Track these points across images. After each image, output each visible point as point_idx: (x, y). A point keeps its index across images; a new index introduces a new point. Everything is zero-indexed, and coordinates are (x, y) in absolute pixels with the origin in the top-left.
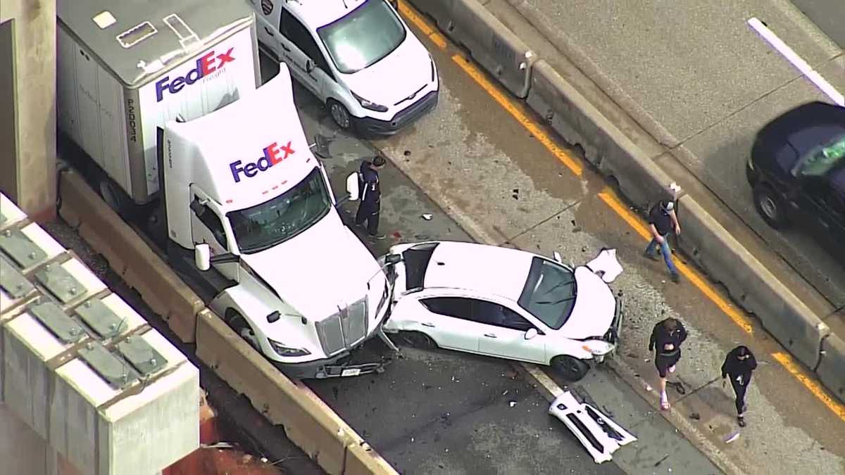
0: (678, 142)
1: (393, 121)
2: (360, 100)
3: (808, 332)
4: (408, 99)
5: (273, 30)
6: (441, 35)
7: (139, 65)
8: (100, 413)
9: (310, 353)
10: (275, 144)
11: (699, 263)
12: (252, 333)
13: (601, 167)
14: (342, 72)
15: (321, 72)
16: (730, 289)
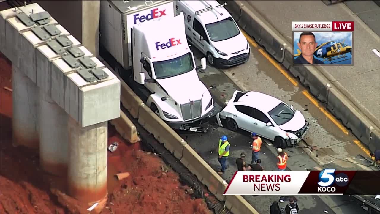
0: (336, 80)
1: (229, 61)
2: (217, 51)
3: (367, 130)
4: (236, 53)
5: (191, 29)
6: (256, 43)
7: (128, 8)
8: (80, 89)
9: (178, 119)
10: (174, 38)
11: (333, 113)
12: (158, 112)
13: (304, 83)
14: (212, 41)
15: (205, 42)
16: (343, 121)
